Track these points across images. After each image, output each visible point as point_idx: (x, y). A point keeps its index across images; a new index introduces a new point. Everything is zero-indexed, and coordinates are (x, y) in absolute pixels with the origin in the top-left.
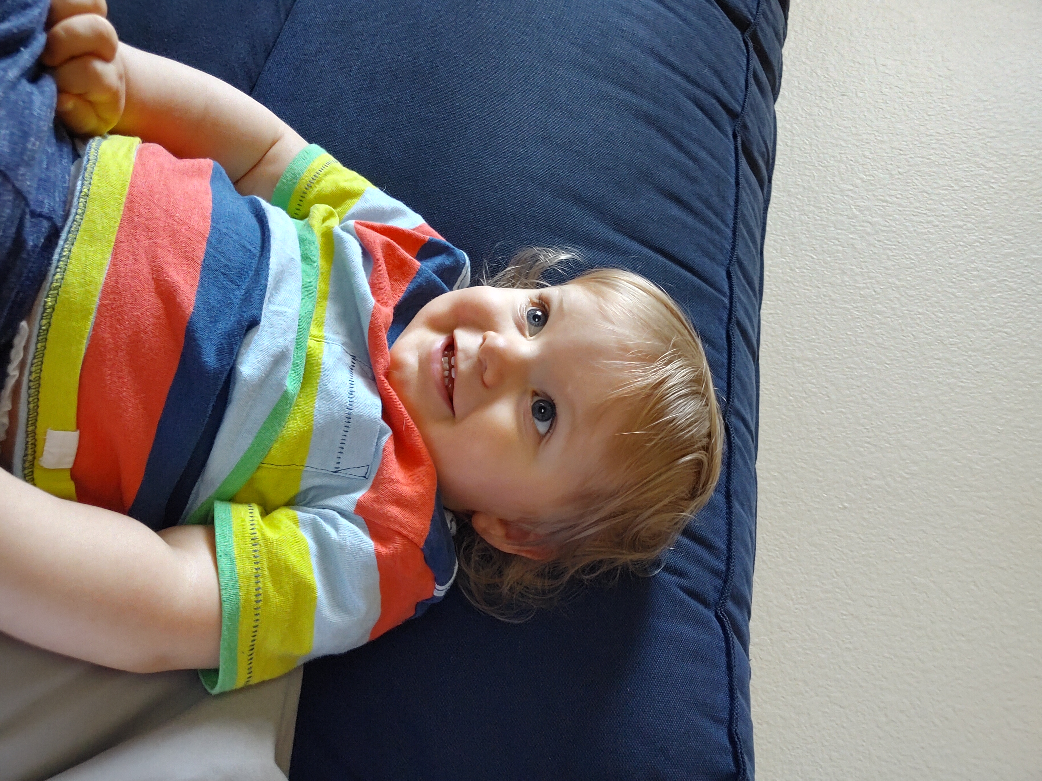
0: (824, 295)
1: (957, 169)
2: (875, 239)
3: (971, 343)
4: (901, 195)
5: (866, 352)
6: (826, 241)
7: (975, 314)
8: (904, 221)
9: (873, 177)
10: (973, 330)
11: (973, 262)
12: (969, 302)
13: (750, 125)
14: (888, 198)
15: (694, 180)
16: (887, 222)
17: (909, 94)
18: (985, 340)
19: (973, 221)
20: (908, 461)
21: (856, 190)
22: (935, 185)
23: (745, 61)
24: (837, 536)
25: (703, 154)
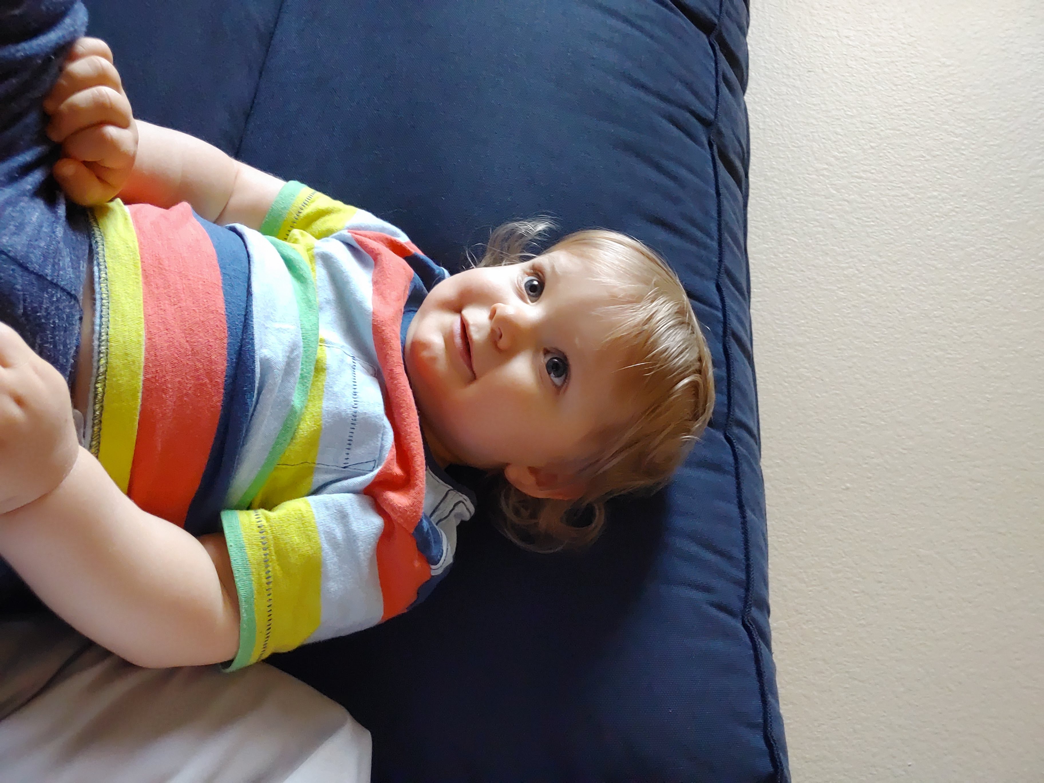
0: (809, 279)
1: (928, 139)
2: (853, 217)
3: (954, 314)
4: (875, 169)
5: (854, 332)
6: (806, 223)
7: (956, 284)
8: (880, 196)
9: (846, 153)
10: (956, 301)
11: (951, 232)
12: (949, 273)
13: (723, 130)
14: (862, 174)
15: (676, 200)
16: (865, 199)
17: (874, 65)
18: (969, 309)
19: (947, 190)
20: (904, 437)
21: (831, 168)
22: (908, 157)
23: (714, 65)
24: (842, 518)
25: (683, 173)
